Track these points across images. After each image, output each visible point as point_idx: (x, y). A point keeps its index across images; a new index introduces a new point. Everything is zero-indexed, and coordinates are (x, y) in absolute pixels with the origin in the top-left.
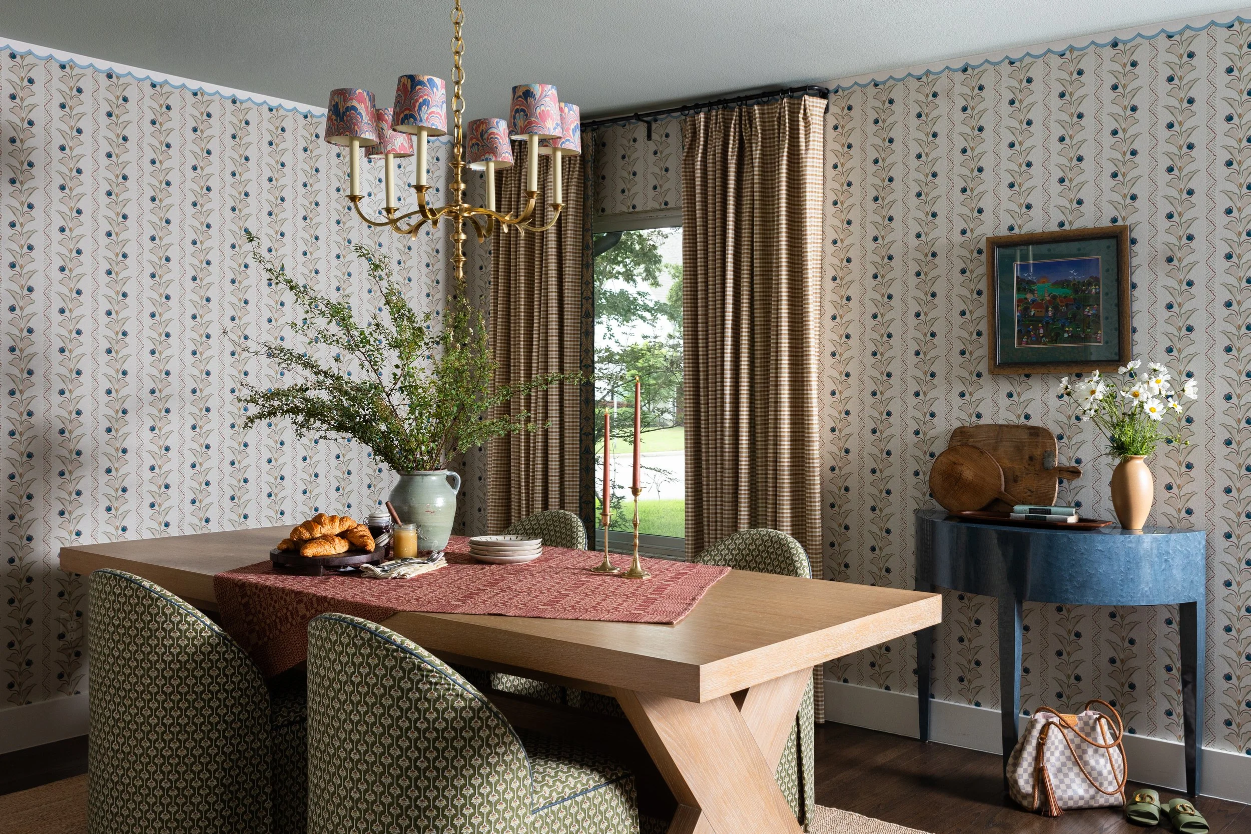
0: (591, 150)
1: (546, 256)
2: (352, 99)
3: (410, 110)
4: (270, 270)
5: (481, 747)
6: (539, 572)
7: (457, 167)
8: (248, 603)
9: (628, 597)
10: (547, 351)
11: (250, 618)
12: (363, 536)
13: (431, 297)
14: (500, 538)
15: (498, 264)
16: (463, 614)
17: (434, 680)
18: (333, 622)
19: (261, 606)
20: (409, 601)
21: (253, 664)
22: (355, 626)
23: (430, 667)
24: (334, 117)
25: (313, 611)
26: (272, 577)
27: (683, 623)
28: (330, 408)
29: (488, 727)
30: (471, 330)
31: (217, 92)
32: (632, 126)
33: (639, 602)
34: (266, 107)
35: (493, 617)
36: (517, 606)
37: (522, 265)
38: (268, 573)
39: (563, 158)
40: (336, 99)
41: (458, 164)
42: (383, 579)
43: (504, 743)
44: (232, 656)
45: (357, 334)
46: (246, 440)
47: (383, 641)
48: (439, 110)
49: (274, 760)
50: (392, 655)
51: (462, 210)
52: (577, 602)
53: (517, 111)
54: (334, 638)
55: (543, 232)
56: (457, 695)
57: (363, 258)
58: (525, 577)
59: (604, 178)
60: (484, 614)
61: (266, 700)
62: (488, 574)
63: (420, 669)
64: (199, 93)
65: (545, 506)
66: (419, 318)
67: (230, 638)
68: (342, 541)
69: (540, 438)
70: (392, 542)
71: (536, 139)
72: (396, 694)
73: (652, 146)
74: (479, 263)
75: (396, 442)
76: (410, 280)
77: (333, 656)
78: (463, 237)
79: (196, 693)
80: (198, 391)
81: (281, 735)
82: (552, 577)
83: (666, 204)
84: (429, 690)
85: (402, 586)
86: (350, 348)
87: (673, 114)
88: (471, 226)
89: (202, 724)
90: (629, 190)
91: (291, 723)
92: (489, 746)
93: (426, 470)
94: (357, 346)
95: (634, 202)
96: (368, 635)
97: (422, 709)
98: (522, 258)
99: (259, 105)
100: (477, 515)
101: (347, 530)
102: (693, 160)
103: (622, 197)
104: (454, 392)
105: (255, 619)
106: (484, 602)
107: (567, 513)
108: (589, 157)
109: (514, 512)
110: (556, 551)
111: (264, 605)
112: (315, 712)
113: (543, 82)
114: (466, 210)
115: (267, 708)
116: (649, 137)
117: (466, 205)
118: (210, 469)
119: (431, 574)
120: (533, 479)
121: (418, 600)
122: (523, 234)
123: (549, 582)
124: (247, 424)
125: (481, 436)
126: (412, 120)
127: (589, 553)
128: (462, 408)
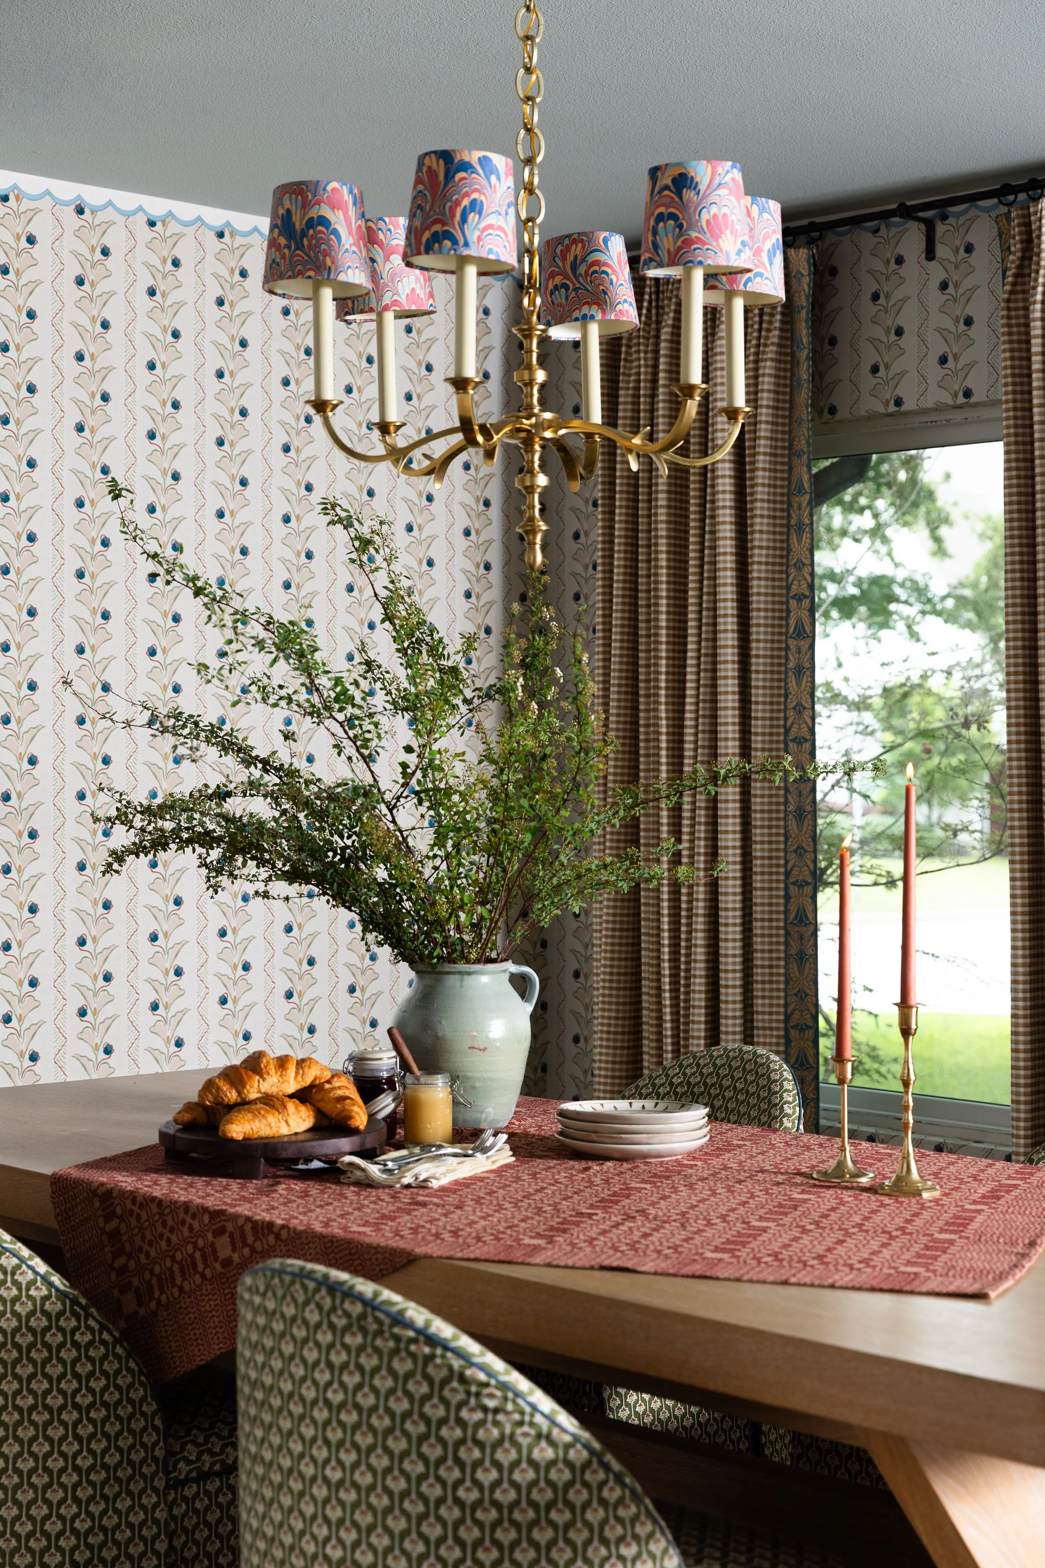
0: (805, 284)
1: (713, 509)
2: (318, 203)
3: (444, 223)
4: (155, 556)
5: (588, 1542)
6: (703, 1179)
7: (529, 337)
8: (117, 1230)
9: (891, 1237)
10: (716, 709)
11: (122, 1261)
12: (344, 1098)
13: (473, 599)
14: (621, 1106)
15: (612, 528)
16: (549, 1265)
17: (491, 1404)
18: (287, 1279)
19: (143, 1238)
20: (437, 1236)
21: (129, 1355)
22: (333, 1288)
23: (482, 1377)
24: (283, 241)
25: (246, 1251)
26: (164, 1180)
27: (1010, 1295)
28: (274, 835)
29: (603, 1502)
30: (559, 672)
31: (48, 193)
32: (893, 231)
33: (916, 1248)
34: (141, 219)
35: (609, 1275)
36: (659, 1252)
37: (662, 529)
38: (156, 1171)
39: (747, 310)
40: (287, 204)
41: (531, 329)
42: (384, 1187)
43: (636, 1538)
44: (88, 1337)
45: (329, 684)
46: (108, 895)
47: (387, 1321)
48: (502, 223)
49: (171, 1548)
50: (407, 1350)
51: (541, 426)
52: (786, 1246)
53: (660, 218)
54: (290, 1311)
55: (706, 467)
56: (539, 1436)
57: (339, 526)
58: (675, 1191)
59: (833, 342)
60: (592, 1268)
61: (155, 1428)
62: (598, 1180)
63: (463, 1379)
64: (12, 197)
65: (714, 1037)
66: (453, 646)
67: (83, 1301)
68: (302, 1108)
69: (701, 892)
70: (401, 1108)
71: (698, 276)
72: (416, 1428)
73: (936, 272)
74: (573, 525)
75: (407, 905)
76: (430, 563)
77: (288, 1349)
78: (542, 480)
79: (20, 1410)
80: (14, 796)
81: (185, 1499)
82: (730, 1190)
83: (968, 394)
84: (482, 1423)
85: (424, 1204)
86: (313, 712)
87: (982, 203)
88: (556, 456)
89: (31, 1472)
90: (887, 366)
91: (204, 1476)
92: (605, 1541)
93: (468, 961)
94: (328, 708)
95: (899, 392)
96: (358, 1308)
97: (469, 1463)
98: (662, 514)
99: (128, 215)
100: (571, 1049)
101: (312, 1086)
102: (1026, 300)
103: (871, 381)
104: (524, 802)
105: (132, 1264)
106: (591, 1241)
107: (761, 1051)
108: (803, 301)
109: (647, 1046)
110: (738, 1133)
111: (149, 1236)
112: (255, 1458)
113: (714, 156)
114: (550, 425)
115: (156, 1443)
116: (930, 254)
117: (548, 416)
118: (38, 953)
119: (481, 1179)
120: (688, 978)
121: (455, 1233)
122: (664, 470)
123: (724, 1202)
124: (110, 865)
125: (581, 892)
126: (447, 243)
127: (806, 1138)
128: (540, 835)
